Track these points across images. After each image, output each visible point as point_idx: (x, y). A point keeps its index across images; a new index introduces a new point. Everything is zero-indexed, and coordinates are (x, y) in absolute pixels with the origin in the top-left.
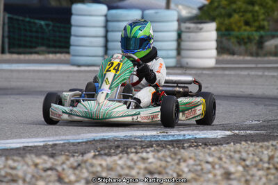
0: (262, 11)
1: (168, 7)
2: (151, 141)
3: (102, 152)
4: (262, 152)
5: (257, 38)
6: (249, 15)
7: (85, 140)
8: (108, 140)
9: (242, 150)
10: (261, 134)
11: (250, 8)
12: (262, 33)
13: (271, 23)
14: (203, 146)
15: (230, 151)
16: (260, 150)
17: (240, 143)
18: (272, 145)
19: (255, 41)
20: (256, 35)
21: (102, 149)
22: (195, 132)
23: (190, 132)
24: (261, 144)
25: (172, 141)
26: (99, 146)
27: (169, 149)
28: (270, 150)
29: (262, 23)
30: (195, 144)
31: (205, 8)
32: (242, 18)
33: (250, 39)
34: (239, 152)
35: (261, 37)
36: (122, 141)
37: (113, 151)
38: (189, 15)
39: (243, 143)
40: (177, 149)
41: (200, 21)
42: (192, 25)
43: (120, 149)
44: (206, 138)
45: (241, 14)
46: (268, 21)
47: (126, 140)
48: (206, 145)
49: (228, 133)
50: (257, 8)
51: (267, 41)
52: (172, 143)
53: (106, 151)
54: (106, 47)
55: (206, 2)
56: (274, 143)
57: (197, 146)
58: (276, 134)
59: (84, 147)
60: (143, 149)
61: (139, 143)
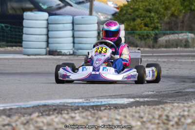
0: (157, 16)
1: (91, 14)
2: (78, 106)
3: (44, 113)
4: (154, 112)
5: (153, 35)
6: (147, 19)
7: (32, 106)
8: (48, 106)
9: (141, 111)
10: (155, 101)
11: (148, 14)
12: (157, 31)
13: (163, 25)
14: (114, 109)
15: (133, 112)
17: (140, 107)
18: (162, 108)
19: (152, 38)
20: (153, 33)
21: (44, 111)
22: (109, 99)
23: (106, 100)
24: (154, 107)
26: (42, 109)
27: (91, 111)
28: (160, 111)
29: (156, 25)
31: (117, 15)
32: (143, 21)
33: (148, 36)
34: (139, 112)
35: (156, 34)
36: (58, 105)
37: (51, 113)
38: (106, 19)
39: (142, 107)
40: (96, 111)
43: (57, 111)
44: (116, 104)
45: (142, 19)
46: (161, 24)
47: (60, 105)
48: (116, 108)
49: (132, 100)
50: (153, 14)
51: (160, 37)
52: (92, 107)
53: (47, 113)
54: (48, 42)
55: (117, 10)
56: (163, 106)
57: (110, 109)
58: (165, 101)
59: (31, 110)
60: (72, 112)
61: (70, 108)
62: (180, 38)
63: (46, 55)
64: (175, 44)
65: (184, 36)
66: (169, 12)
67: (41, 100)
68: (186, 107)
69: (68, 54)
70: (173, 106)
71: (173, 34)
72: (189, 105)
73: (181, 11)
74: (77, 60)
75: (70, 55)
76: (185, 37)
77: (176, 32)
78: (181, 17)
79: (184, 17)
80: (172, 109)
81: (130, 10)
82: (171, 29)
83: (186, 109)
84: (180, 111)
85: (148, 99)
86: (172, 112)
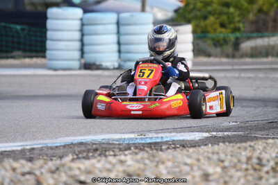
0: (238, 13)
1: (143, 10)
2: (128, 144)
3: (80, 156)
4: (240, 153)
5: (233, 40)
6: (224, 18)
7: (63, 144)
8: (86, 144)
9: (220, 152)
10: (239, 136)
11: (225, 9)
12: (238, 34)
13: (246, 25)
14: (181, 148)
15: (208, 152)
16: (238, 151)
17: (218, 145)
18: (250, 146)
19: (231, 43)
20: (232, 37)
21: (80, 152)
22: (173, 134)
23: (168, 135)
24: (239, 145)
25: (150, 143)
26: (77, 149)
27: (147, 152)
28: (248, 151)
29: (237, 25)
30: (173, 146)
31: (181, 11)
32: (218, 20)
33: (225, 41)
34: (218, 153)
35: (237, 39)
36: (100, 144)
37: (91, 154)
38: (165, 18)
39: (221, 144)
40: (155, 151)
41: (175, 23)
43: (98, 152)
44: (183, 140)
45: (216, 16)
46: (244, 23)
47: (104, 143)
48: (184, 146)
49: (206, 135)
50: (232, 10)
51: (243, 42)
52: (150, 145)
53: (85, 154)
54: (82, 52)
55: (181, 5)
56: (252, 144)
57: (175, 148)
58: (253, 135)
59: (62, 150)
60: (121, 152)
61: (117, 146)
63: (80, 69)
64: (264, 52)
66: (256, 7)
67: (75, 135)
69: (112, 67)
70: (267, 143)
71: (261, 37)
75: (114, 69)
77: (266, 34)
78: (272, 13)
80: (265, 148)
81: (199, 5)
82: (258, 31)
85: (229, 133)
86: (266, 153)
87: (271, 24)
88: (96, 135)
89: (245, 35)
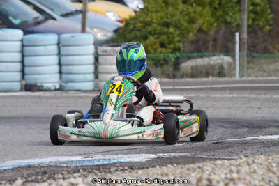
0: (177, 32)
1: (83, 30)
2: (76, 167)
3: (29, 179)
4: (190, 175)
5: (173, 60)
6: (164, 37)
7: (11, 168)
8: (34, 167)
9: (169, 173)
10: (186, 157)
11: (165, 30)
12: (178, 54)
13: (186, 44)
14: (130, 170)
15: (158, 174)
16: (187, 172)
17: (167, 166)
18: (199, 167)
19: (171, 63)
20: (172, 57)
21: (28, 176)
22: (120, 156)
23: (115, 156)
24: (187, 166)
26: (25, 172)
27: (96, 174)
28: (197, 172)
29: (177, 45)
30: (121, 168)
31: (120, 31)
32: (158, 40)
33: (166, 61)
34: (167, 175)
35: (177, 58)
36: (48, 167)
37: (40, 177)
38: (105, 38)
39: (169, 166)
40: (103, 173)
41: (115, 44)
42: (109, 48)
43: (47, 175)
44: (130, 162)
45: (156, 36)
46: (184, 43)
47: (51, 166)
48: (132, 168)
49: (153, 156)
50: (171, 30)
51: (182, 62)
52: (98, 167)
53: (34, 178)
54: (23, 72)
55: (121, 25)
56: (201, 165)
57: (123, 170)
58: (200, 156)
59: (11, 174)
60: (70, 175)
61: (65, 169)
62: (212, 63)
63: (21, 90)
64: (204, 71)
65: (217, 59)
66: (196, 26)
67: (22, 159)
68: (234, 165)
69: (53, 88)
70: (215, 164)
71: (202, 57)
72: (238, 163)
73: (211, 24)
74: (66, 97)
75: (56, 90)
76: (219, 61)
77: (207, 54)
78: (212, 33)
79: (217, 32)
80: (213, 169)
81: (139, 25)
82: (198, 51)
83: (234, 168)
84: (225, 171)
85: (176, 155)
86: (215, 174)
87: (211, 44)
88: (43, 158)
89: (185, 54)
